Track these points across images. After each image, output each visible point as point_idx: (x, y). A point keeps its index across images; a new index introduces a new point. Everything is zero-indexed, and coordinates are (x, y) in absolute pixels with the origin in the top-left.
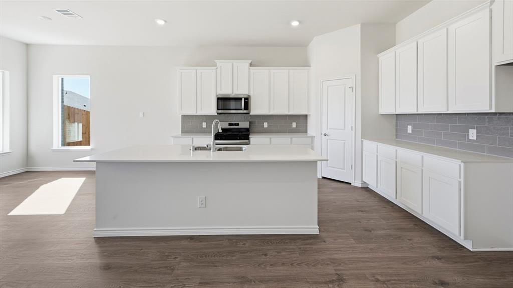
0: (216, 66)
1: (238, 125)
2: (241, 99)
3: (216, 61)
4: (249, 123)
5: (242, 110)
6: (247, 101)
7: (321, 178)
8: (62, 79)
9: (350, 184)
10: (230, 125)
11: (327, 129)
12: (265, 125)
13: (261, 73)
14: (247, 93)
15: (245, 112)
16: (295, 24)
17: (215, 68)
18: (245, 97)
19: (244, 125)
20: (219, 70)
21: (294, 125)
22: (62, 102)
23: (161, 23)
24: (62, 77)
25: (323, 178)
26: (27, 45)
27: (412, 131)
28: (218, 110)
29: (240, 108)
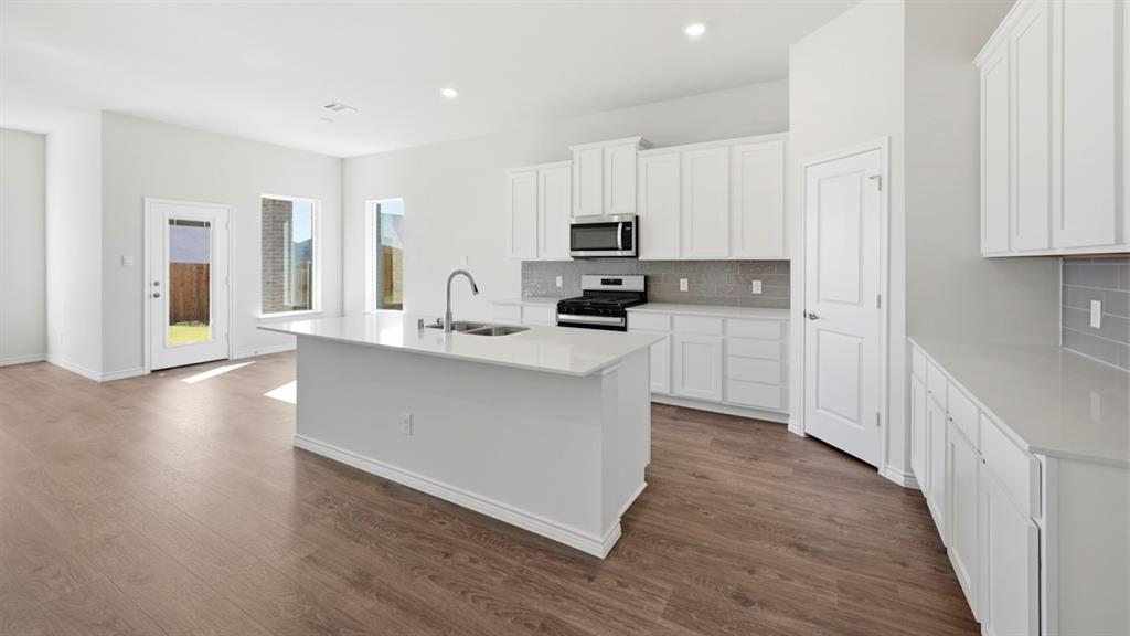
0: (570, 157)
1: (619, 282)
2: (616, 224)
3: (571, 148)
4: (643, 278)
5: (617, 249)
6: (628, 229)
7: (802, 435)
8: (379, 206)
9: (876, 469)
10: (605, 282)
11: (818, 301)
12: (684, 285)
13: (662, 161)
14: (631, 210)
15: (626, 253)
16: (695, 30)
17: (570, 162)
18: (625, 220)
19: (634, 283)
20: (576, 167)
21: (757, 287)
22: (379, 240)
23: (450, 93)
24: (379, 202)
25: (810, 438)
26: (343, 160)
27: (1103, 319)
28: (572, 250)
29: (613, 246)
